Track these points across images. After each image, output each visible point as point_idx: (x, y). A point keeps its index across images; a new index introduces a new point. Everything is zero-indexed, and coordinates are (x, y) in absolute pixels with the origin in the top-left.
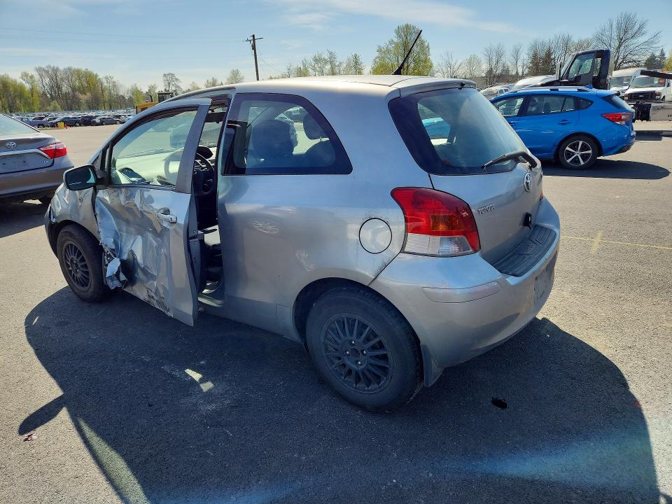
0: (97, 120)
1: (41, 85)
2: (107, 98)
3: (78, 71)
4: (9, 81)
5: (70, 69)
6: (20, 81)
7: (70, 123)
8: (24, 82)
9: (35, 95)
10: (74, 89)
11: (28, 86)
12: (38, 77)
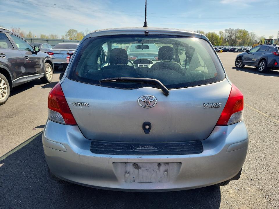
0: (236, 50)
1: (225, 36)
2: (248, 41)
3: (241, 30)
4: (215, 34)
5: (238, 29)
6: (218, 34)
7: (225, 51)
8: (219, 35)
9: (221, 39)
10: (236, 38)
11: (220, 36)
12: (225, 32)
